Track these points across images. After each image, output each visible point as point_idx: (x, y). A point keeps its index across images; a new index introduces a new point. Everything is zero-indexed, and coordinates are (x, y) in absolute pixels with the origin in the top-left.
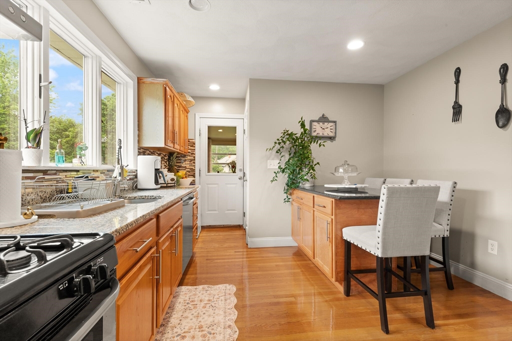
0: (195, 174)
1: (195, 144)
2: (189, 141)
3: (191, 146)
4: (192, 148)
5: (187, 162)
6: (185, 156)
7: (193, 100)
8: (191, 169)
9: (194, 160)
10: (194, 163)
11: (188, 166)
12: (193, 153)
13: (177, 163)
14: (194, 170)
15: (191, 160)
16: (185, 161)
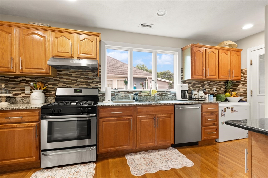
0: (246, 94)
1: (246, 72)
2: (242, 71)
3: (244, 74)
4: (244, 75)
5: (240, 86)
6: (239, 82)
7: (235, 44)
8: (243, 90)
9: (246, 84)
10: (246, 86)
11: (241, 89)
12: (245, 79)
13: (233, 86)
14: (246, 91)
15: (244, 84)
16: (239, 85)
